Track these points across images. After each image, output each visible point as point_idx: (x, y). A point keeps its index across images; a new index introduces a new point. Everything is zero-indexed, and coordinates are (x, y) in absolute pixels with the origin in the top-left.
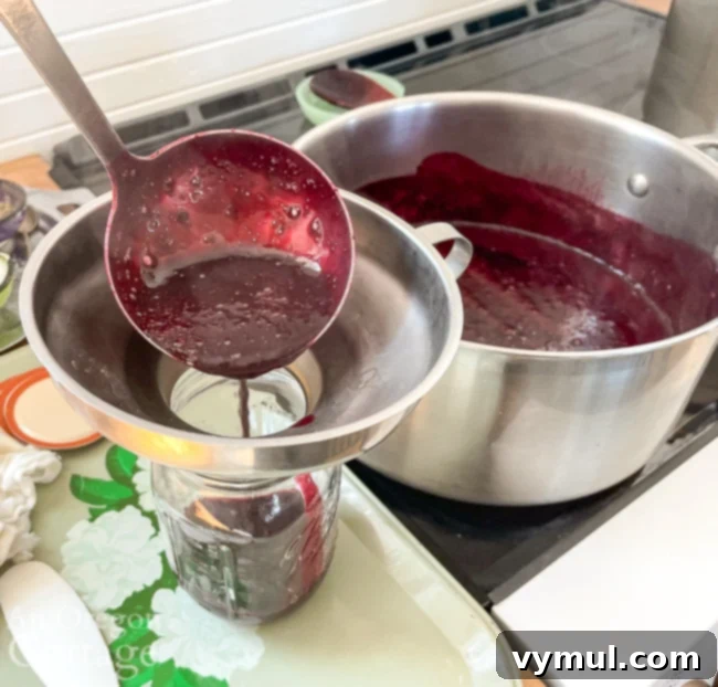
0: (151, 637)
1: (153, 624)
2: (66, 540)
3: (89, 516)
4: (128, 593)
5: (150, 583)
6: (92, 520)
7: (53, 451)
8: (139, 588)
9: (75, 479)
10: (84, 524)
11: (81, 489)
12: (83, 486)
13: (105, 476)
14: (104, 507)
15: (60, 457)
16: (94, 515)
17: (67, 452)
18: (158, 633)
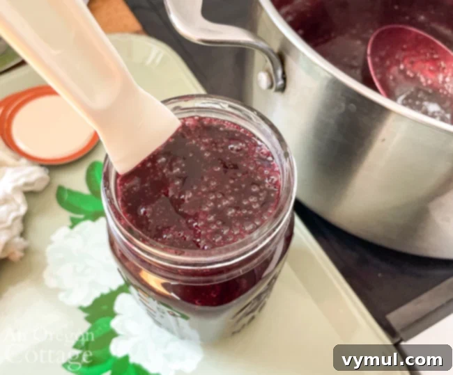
0: (112, 334)
1: (115, 324)
2: (51, 242)
3: (69, 223)
4: (97, 294)
5: (115, 287)
6: (72, 227)
7: (42, 166)
8: (106, 291)
9: (61, 190)
10: (65, 230)
11: (64, 198)
12: (66, 196)
13: (84, 189)
14: (81, 216)
15: (47, 171)
16: (74, 222)
17: (53, 167)
18: (118, 330)
